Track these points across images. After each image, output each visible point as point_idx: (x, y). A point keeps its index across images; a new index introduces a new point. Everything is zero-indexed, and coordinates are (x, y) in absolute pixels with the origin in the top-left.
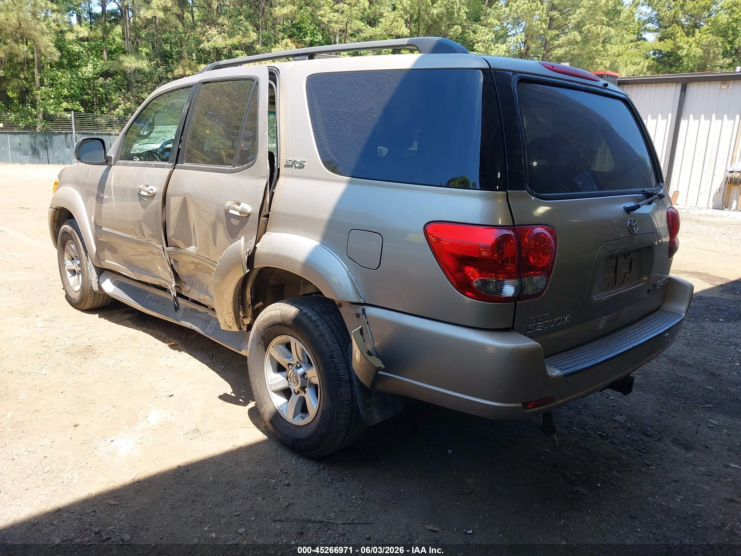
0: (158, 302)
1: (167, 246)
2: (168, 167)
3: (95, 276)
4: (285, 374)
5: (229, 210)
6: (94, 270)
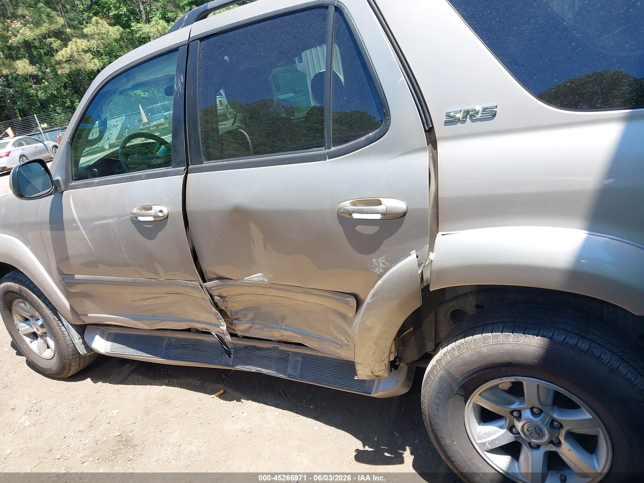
0: (184, 347)
1: (204, 281)
2: (176, 174)
3: (76, 337)
4: (502, 422)
5: (351, 215)
6: (73, 330)
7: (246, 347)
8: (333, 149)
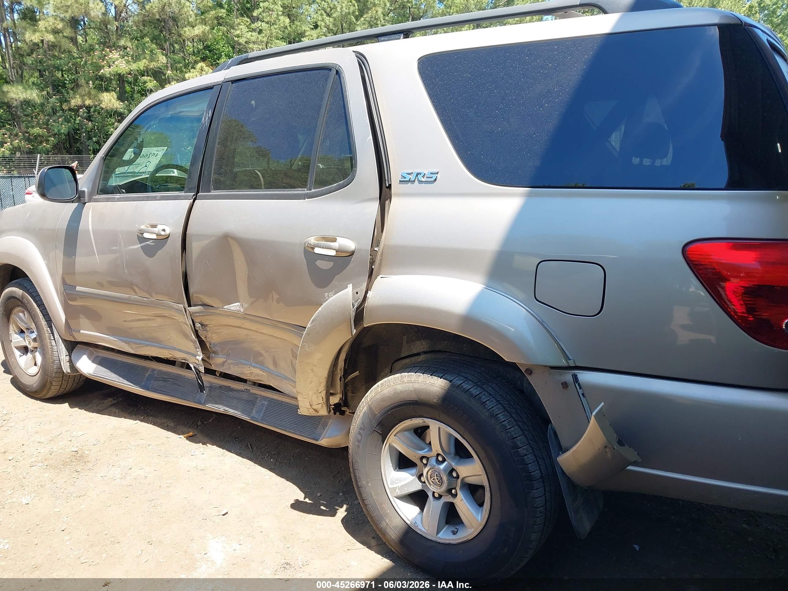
0: (165, 380)
1: (190, 305)
2: (186, 198)
3: (64, 353)
4: (414, 471)
5: (313, 248)
6: (63, 345)
7: (221, 387)
8: (313, 190)
